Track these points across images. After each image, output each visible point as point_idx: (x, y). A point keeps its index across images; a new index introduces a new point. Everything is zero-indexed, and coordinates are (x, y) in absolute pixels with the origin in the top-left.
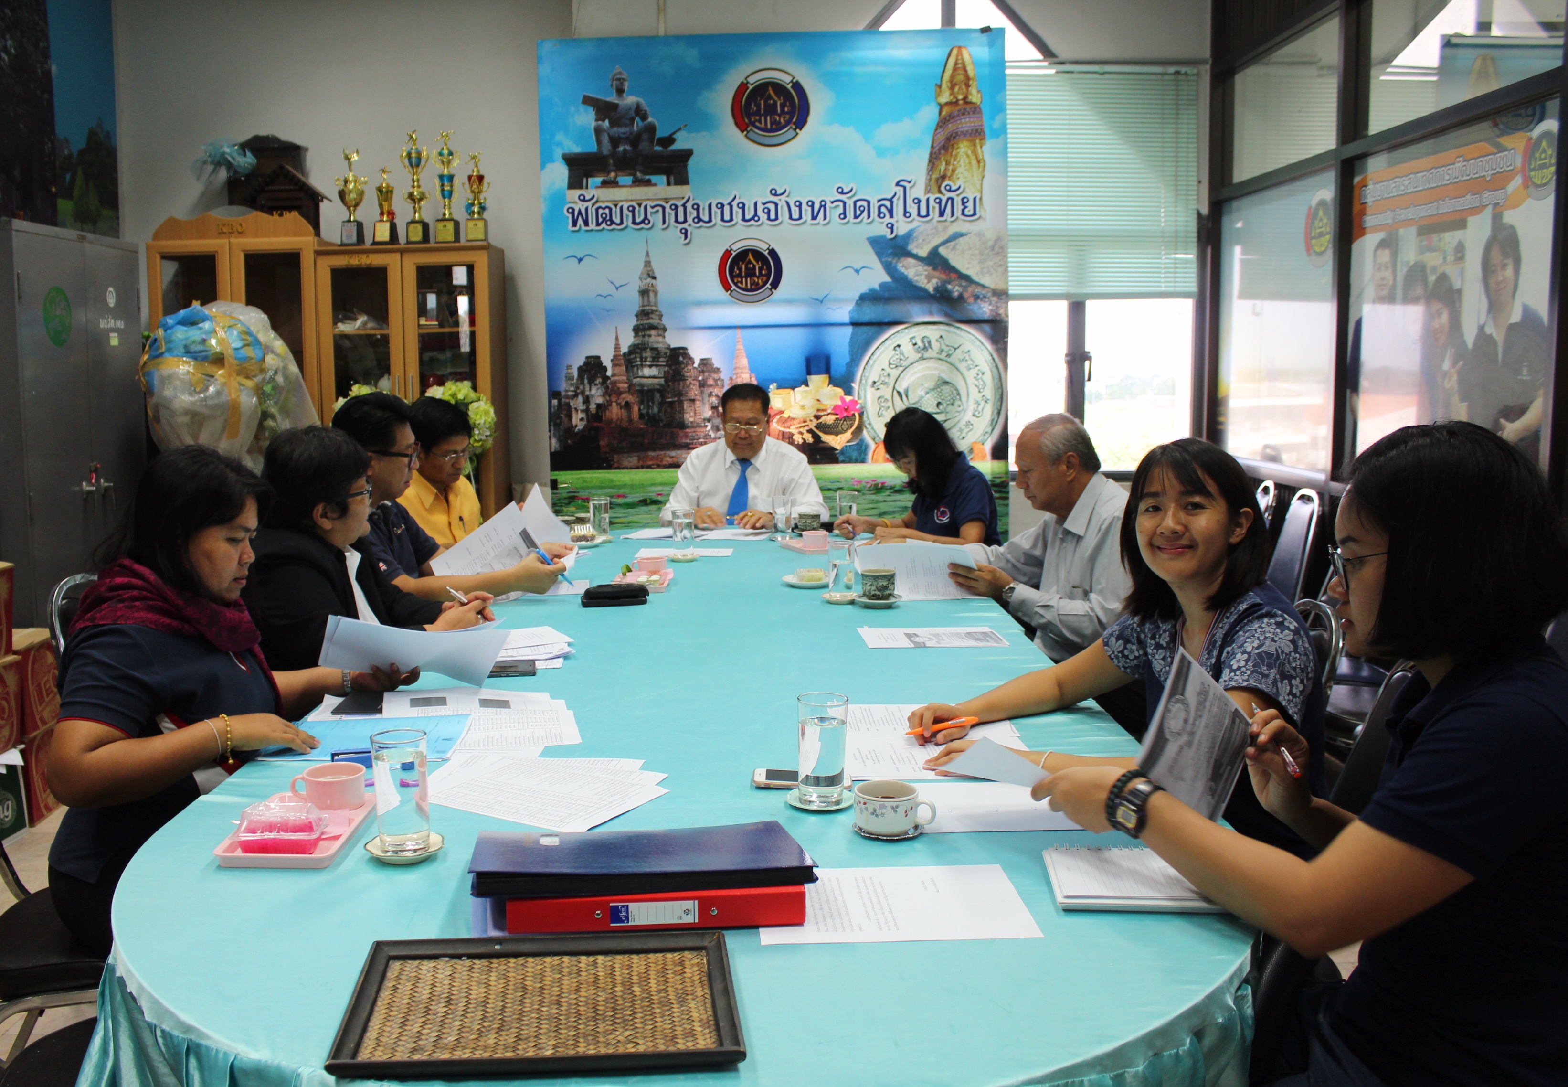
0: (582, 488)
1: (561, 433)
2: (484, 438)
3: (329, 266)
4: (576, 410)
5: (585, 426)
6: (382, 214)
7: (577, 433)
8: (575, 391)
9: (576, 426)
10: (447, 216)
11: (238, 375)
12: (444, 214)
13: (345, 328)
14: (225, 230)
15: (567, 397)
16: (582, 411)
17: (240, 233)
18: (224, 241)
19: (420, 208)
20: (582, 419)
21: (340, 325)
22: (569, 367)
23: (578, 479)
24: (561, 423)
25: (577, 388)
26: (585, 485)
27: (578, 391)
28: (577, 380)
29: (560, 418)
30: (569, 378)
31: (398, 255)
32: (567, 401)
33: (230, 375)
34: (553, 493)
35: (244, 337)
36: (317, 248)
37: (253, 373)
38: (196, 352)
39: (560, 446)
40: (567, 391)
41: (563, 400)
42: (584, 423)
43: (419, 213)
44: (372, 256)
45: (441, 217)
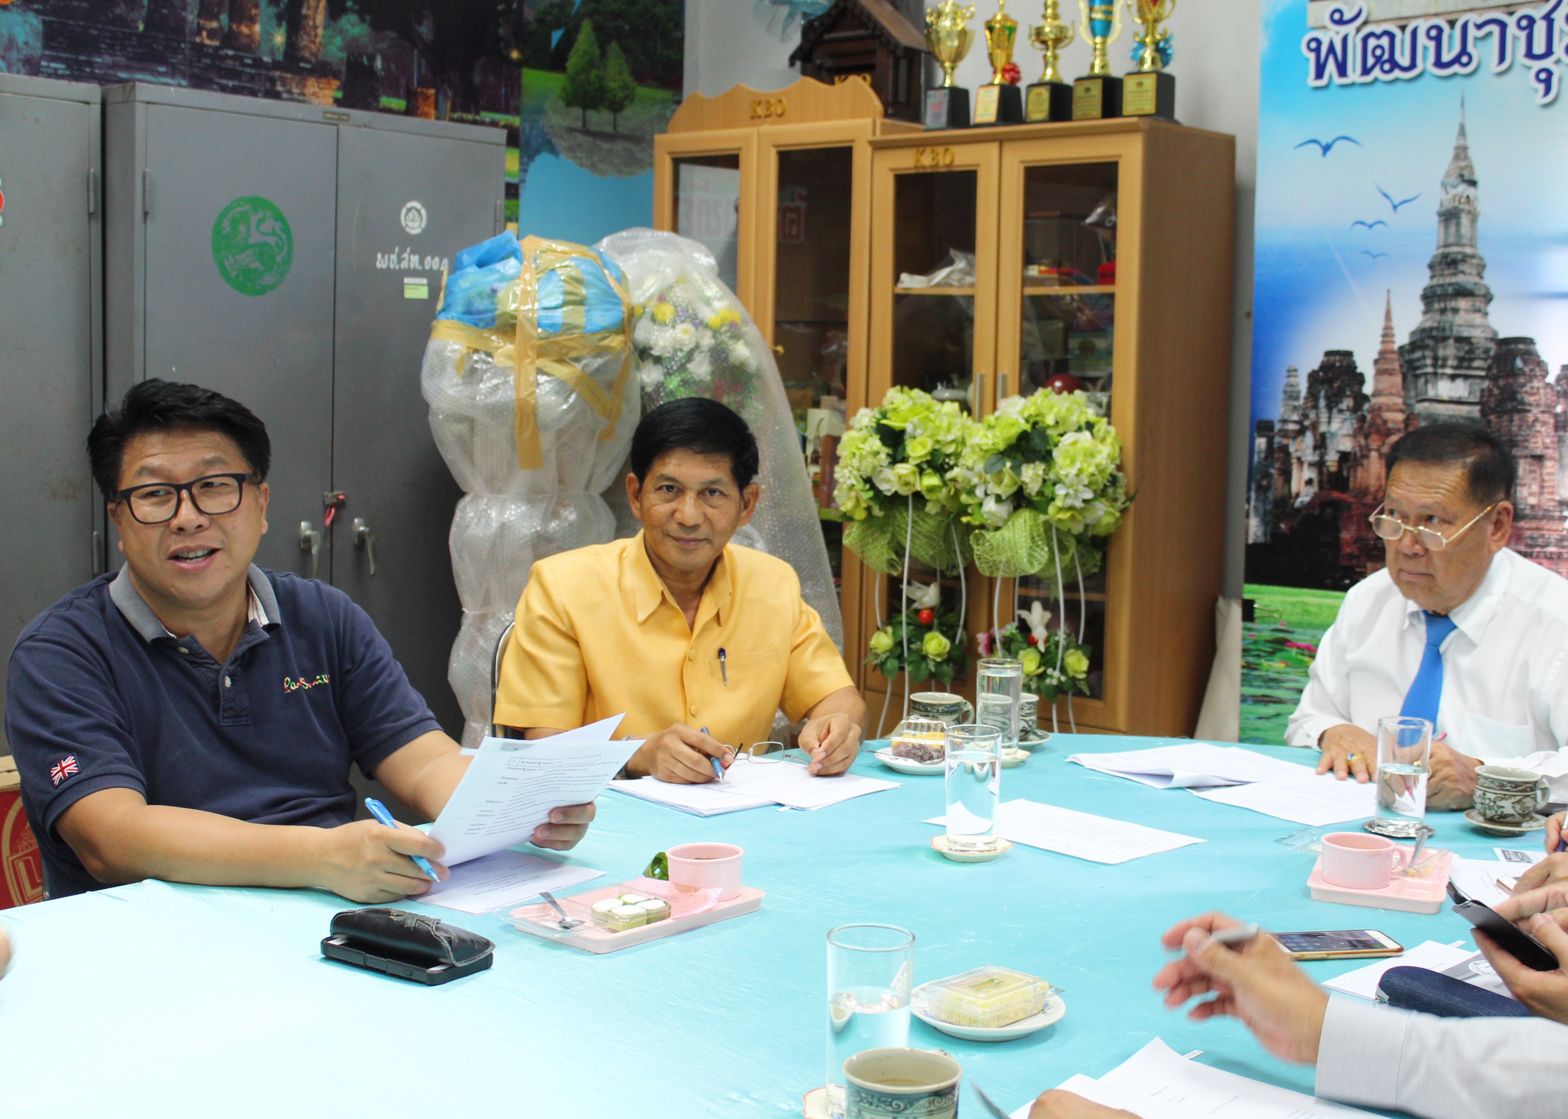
0: (1300, 625)
1: (1269, 507)
2: (1079, 504)
3: (892, 170)
4: (1300, 461)
5: (1316, 496)
6: (995, 72)
7: (1299, 510)
8: (1299, 422)
9: (1298, 495)
10: (1097, 70)
11: (540, 355)
12: (1092, 67)
13: (912, 283)
14: (760, 111)
15: (1285, 434)
16: (1311, 465)
17: (780, 116)
18: (751, 131)
19: (1055, 57)
20: (1309, 482)
21: (904, 277)
22: (1292, 372)
23: (1294, 604)
24: (1268, 488)
25: (1305, 416)
26: (1307, 618)
27: (1307, 423)
28: (1306, 398)
29: (1268, 476)
30: (1292, 395)
31: (994, 147)
32: (1285, 441)
33: (520, 357)
34: (1245, 629)
35: (569, 288)
36: (879, 136)
37: (574, 354)
38: (479, 312)
39: (1265, 533)
40: (1284, 421)
41: (1277, 440)
42: (1314, 489)
43: (1054, 67)
44: (956, 150)
45: (1085, 73)
